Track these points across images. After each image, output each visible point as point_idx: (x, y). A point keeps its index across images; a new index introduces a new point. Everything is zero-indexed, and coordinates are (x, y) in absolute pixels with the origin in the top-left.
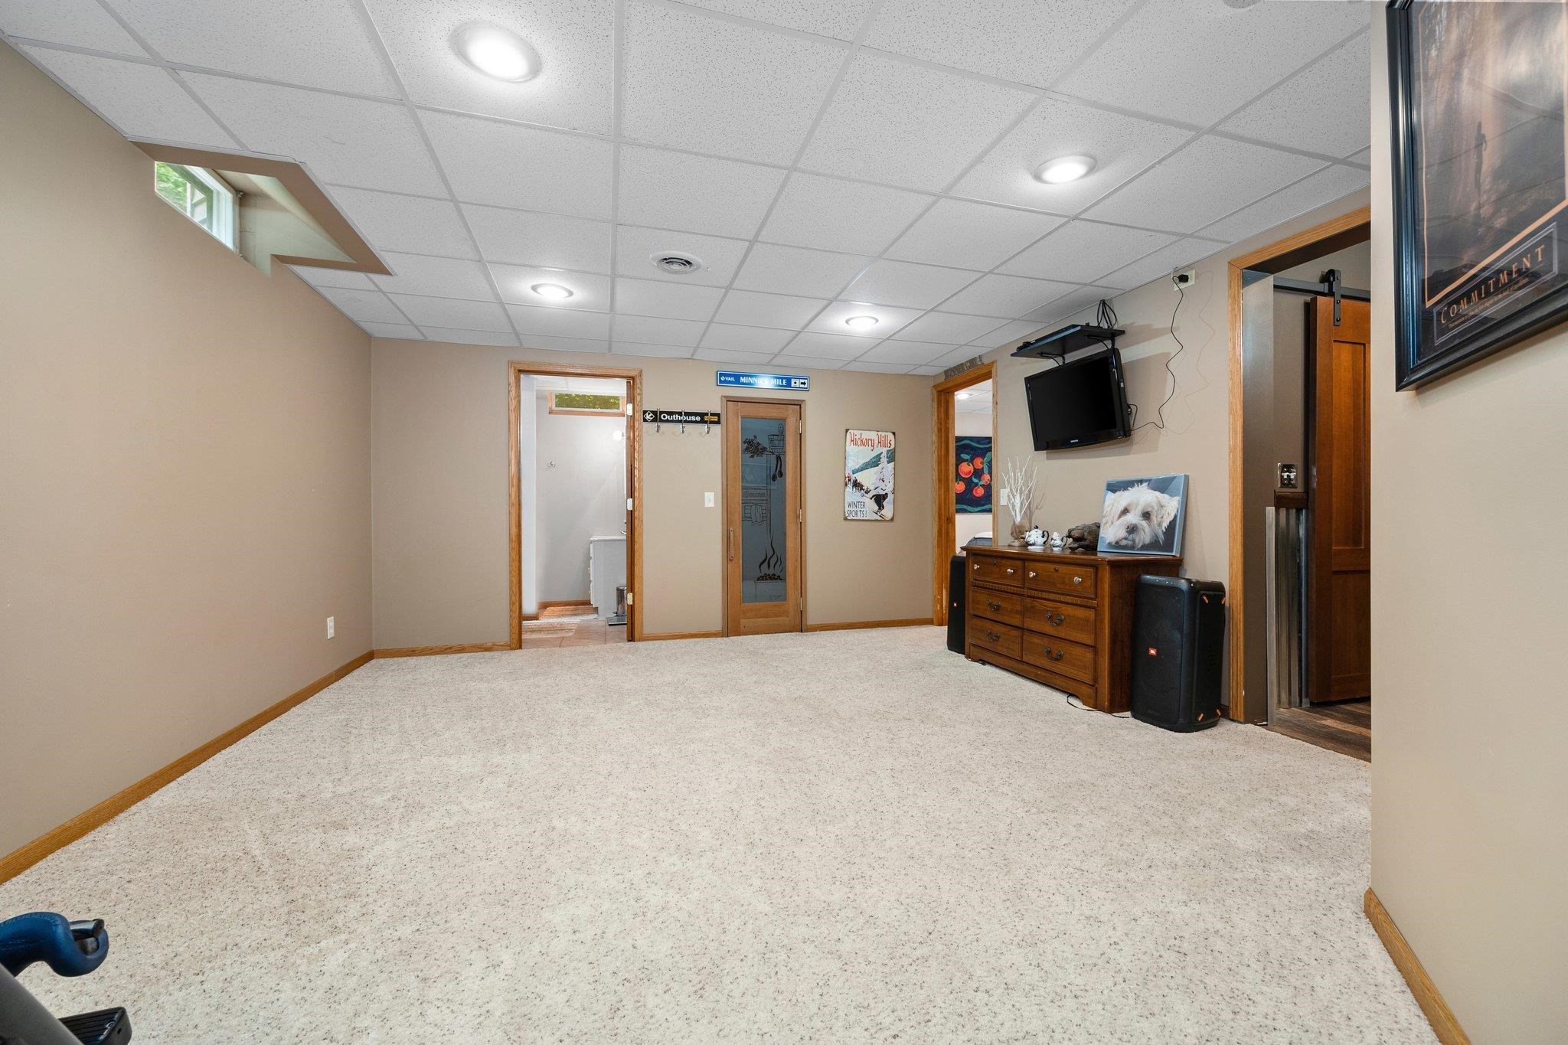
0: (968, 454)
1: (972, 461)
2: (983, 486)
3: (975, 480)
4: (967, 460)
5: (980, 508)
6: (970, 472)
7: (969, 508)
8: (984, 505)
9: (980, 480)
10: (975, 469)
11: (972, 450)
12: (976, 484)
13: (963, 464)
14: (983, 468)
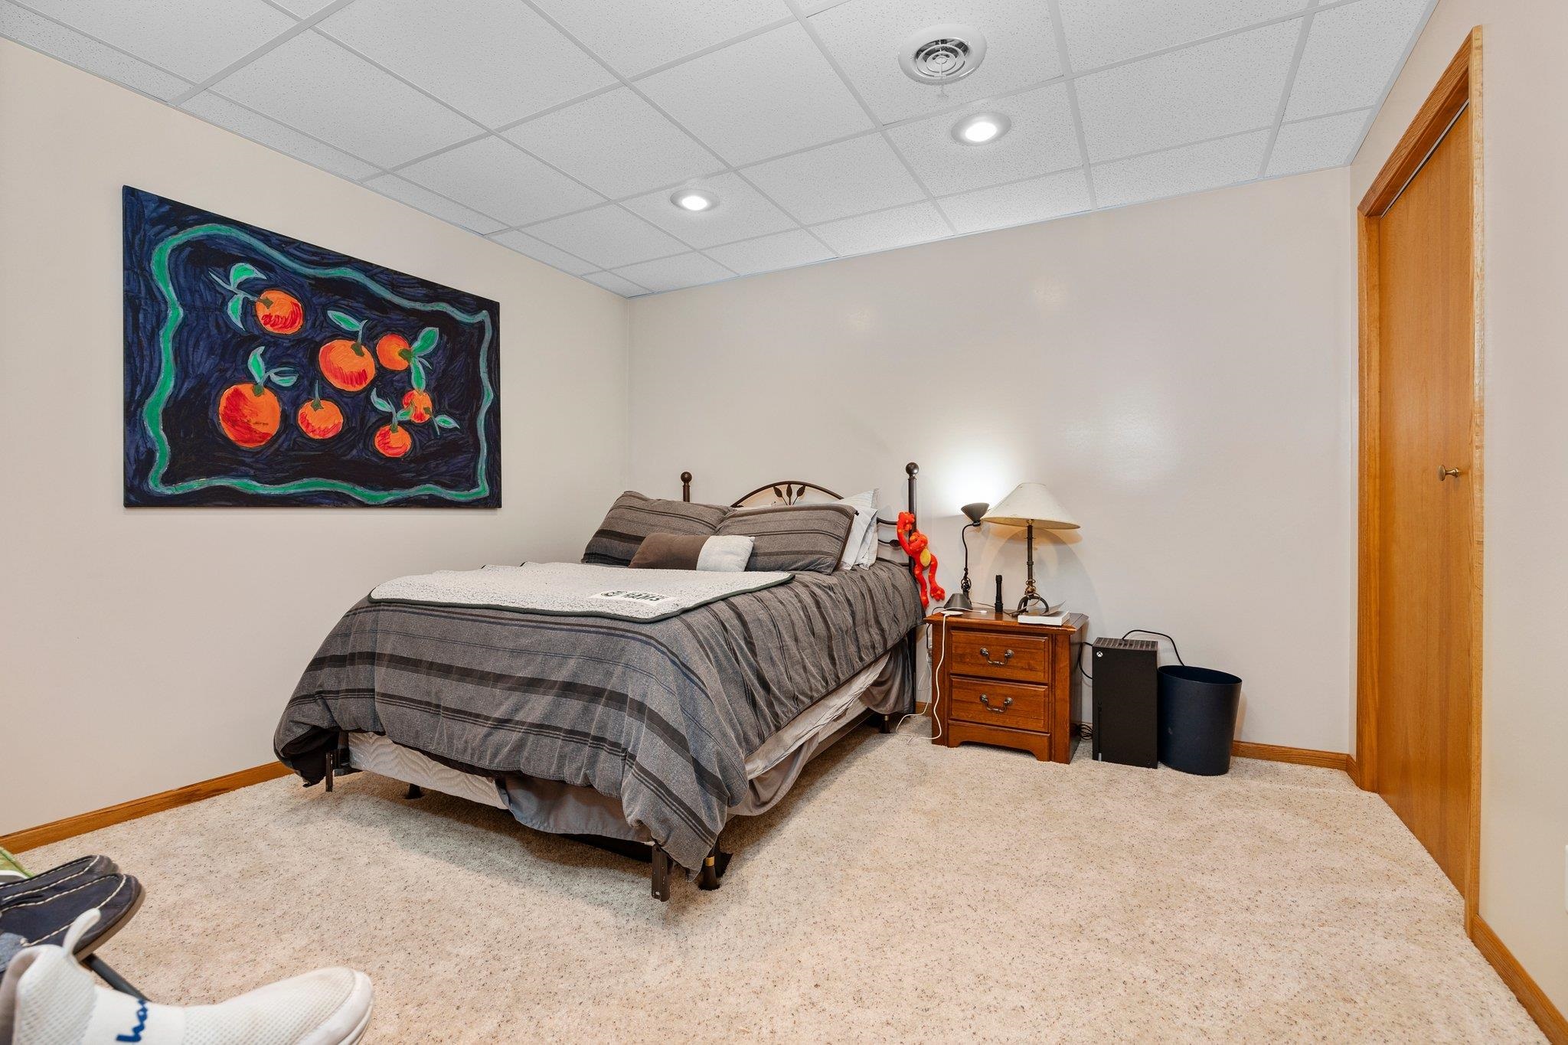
0: (357, 315)
1: (371, 339)
2: (406, 425)
3: (382, 405)
4: (351, 336)
5: (397, 494)
6: (362, 375)
7: (359, 492)
8: (410, 484)
9: (398, 407)
10: (381, 370)
11: (370, 307)
12: (387, 418)
13: (336, 343)
14: (408, 371)
